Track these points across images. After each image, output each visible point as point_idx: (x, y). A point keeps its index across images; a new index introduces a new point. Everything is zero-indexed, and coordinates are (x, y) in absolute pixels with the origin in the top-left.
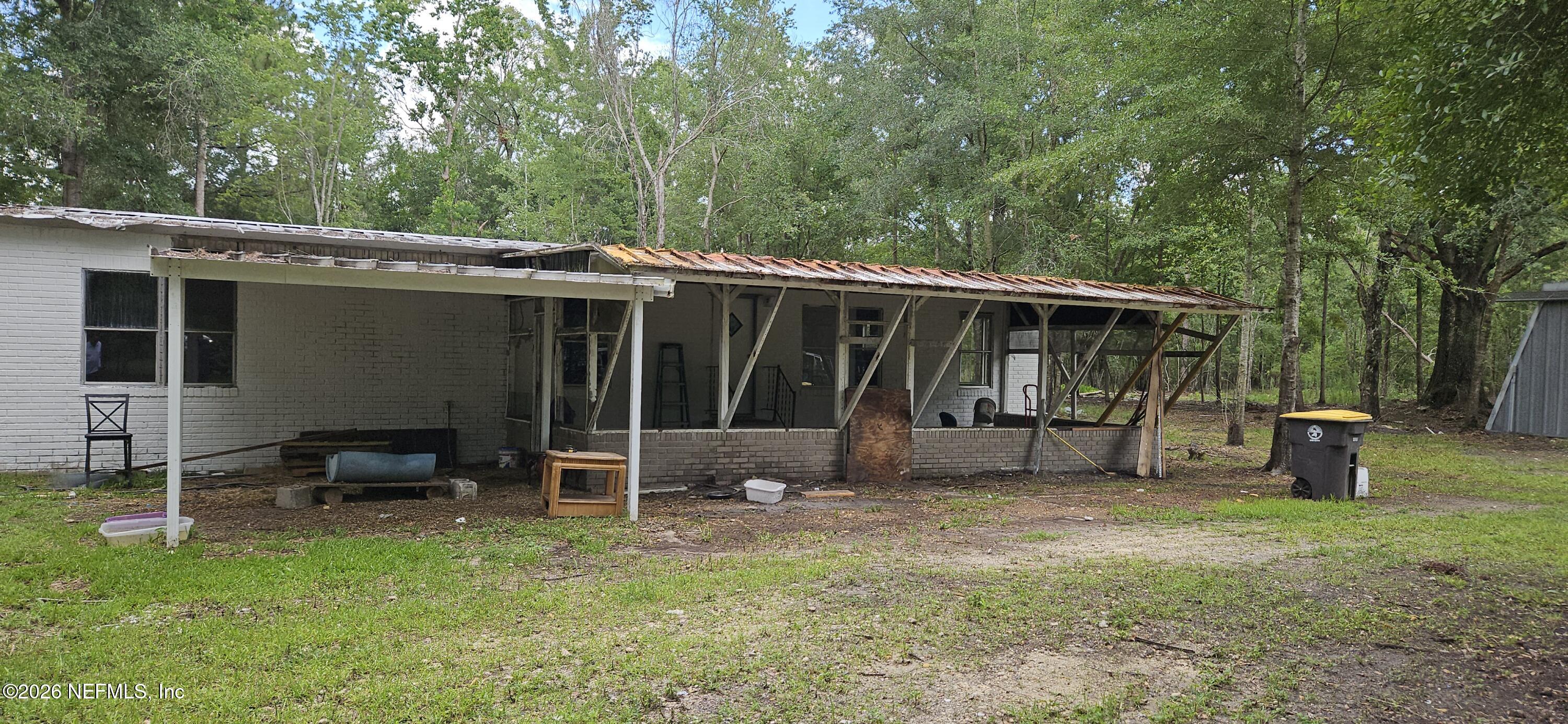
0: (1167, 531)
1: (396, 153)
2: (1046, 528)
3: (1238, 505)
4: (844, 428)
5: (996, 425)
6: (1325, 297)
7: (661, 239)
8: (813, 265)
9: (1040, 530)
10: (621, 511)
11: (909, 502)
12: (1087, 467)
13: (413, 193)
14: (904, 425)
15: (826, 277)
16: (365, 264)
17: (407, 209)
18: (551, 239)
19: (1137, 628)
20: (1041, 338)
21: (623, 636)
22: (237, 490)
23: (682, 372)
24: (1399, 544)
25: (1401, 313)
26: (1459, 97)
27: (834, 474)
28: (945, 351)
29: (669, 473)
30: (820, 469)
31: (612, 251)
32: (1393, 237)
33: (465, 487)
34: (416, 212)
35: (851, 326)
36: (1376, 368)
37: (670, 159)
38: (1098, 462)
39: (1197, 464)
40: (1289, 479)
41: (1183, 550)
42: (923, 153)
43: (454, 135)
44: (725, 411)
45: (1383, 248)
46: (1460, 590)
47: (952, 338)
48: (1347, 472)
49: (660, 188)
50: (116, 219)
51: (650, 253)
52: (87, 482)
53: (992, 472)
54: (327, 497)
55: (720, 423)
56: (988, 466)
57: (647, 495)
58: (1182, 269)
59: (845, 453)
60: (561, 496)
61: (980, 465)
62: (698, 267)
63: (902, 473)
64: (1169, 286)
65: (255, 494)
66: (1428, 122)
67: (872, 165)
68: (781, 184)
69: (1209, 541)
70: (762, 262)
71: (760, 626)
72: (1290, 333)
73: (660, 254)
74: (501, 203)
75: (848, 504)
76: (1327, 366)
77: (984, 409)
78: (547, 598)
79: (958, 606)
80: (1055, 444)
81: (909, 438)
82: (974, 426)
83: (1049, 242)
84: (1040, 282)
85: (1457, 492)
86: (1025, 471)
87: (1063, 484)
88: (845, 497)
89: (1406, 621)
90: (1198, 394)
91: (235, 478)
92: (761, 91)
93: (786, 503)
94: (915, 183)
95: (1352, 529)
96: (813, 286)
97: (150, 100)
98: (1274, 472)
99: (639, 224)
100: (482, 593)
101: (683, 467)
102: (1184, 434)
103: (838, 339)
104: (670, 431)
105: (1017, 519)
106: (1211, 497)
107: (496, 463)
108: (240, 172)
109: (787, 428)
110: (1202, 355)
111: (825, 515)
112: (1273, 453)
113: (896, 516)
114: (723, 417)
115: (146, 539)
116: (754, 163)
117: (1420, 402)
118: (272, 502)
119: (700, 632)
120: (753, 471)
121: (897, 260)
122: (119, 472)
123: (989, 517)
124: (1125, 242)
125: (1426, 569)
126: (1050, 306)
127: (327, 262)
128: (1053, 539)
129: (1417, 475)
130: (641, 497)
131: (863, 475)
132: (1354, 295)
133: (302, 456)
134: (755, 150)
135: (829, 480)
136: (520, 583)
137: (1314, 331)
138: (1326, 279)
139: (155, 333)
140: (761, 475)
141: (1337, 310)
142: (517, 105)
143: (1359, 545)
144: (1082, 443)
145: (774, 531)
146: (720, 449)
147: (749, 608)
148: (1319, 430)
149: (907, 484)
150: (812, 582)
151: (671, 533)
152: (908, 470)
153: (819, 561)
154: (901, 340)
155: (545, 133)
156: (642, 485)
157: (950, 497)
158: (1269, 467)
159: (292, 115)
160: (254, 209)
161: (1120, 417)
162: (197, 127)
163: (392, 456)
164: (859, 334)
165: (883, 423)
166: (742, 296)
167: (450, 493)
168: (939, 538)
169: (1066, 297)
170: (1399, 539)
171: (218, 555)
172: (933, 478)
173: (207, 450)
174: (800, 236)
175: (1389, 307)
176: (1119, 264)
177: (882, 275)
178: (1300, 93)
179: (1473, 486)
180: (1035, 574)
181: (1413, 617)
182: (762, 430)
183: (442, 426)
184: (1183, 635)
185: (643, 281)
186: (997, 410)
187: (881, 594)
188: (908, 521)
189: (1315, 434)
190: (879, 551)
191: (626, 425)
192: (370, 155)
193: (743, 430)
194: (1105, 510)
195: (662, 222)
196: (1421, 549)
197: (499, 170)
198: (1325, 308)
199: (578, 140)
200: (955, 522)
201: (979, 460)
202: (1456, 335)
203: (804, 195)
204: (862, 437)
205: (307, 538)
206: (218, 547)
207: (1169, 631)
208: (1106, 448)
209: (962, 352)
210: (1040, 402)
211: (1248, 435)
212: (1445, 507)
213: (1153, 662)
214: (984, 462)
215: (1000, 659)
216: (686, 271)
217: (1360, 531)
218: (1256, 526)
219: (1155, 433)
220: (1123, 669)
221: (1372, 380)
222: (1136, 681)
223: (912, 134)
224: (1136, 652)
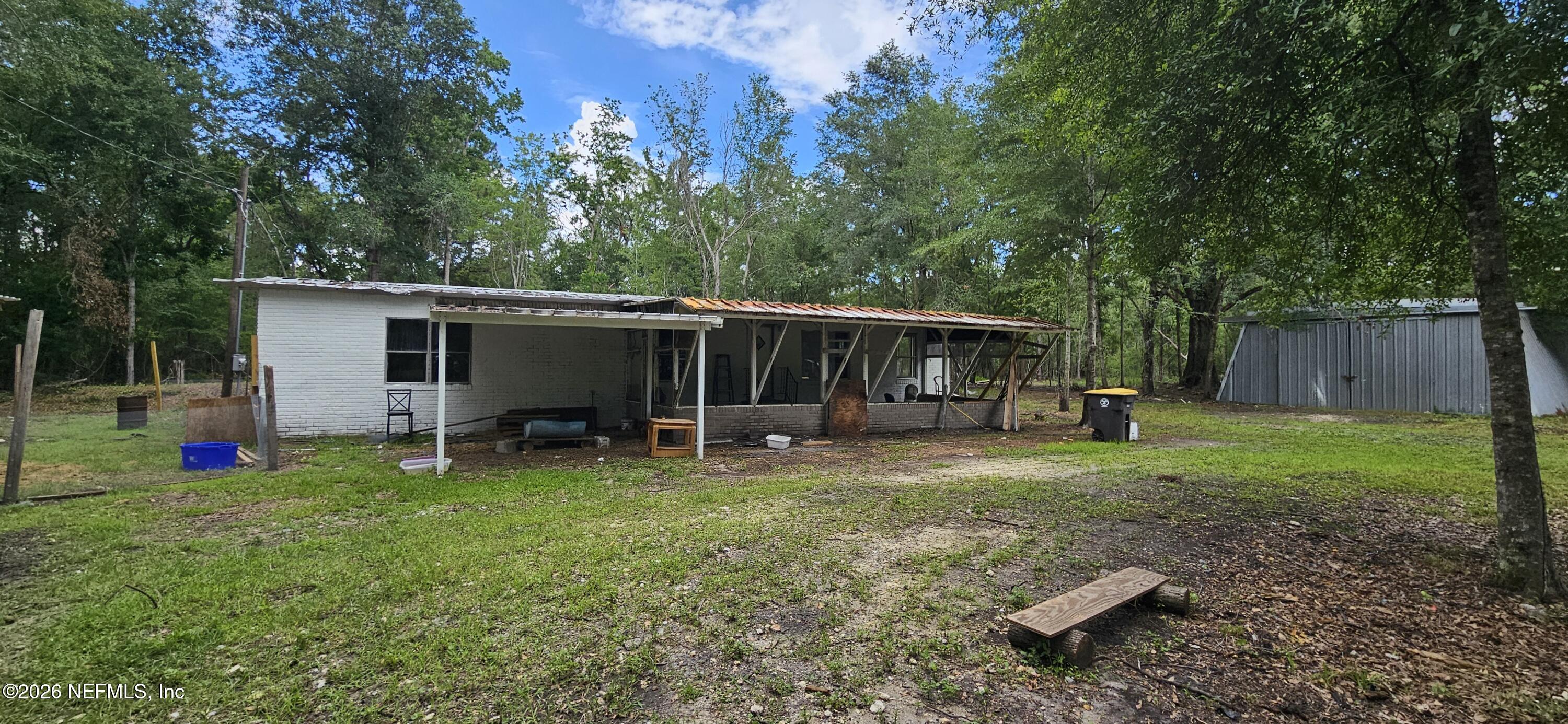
0: (1015, 461)
1: (560, 244)
2: (944, 460)
3: (1060, 445)
4: (826, 403)
5: (918, 401)
6: (1122, 322)
7: (717, 292)
8: (805, 307)
9: (940, 462)
10: (694, 454)
11: (865, 447)
12: (973, 425)
13: (569, 267)
14: (862, 402)
15: (812, 314)
16: (546, 312)
17: (566, 277)
18: (652, 293)
19: (988, 513)
20: (944, 348)
21: (694, 521)
22: (473, 444)
23: (729, 371)
24: (1148, 466)
25: (1168, 330)
27: (821, 431)
28: (886, 357)
29: (722, 432)
30: (812, 428)
31: (686, 301)
32: (1158, 285)
33: (603, 440)
34: (571, 279)
35: (829, 343)
36: (1151, 364)
37: (723, 244)
38: (980, 422)
39: (1040, 423)
40: (1092, 430)
41: (1022, 471)
42: (874, 238)
43: (595, 233)
44: (755, 394)
45: (1151, 292)
46: (1177, 490)
47: (890, 349)
48: (1124, 425)
49: (716, 261)
50: (405, 288)
51: (709, 301)
52: (388, 440)
53: (916, 429)
54: (525, 446)
55: (752, 402)
56: (914, 426)
57: (708, 444)
59: (827, 418)
60: (658, 445)
61: (909, 425)
62: (737, 310)
63: (861, 430)
64: (1021, 316)
65: (482, 446)
67: (844, 245)
68: (789, 257)
69: (1038, 466)
70: (775, 306)
71: (772, 515)
72: (1091, 343)
73: (714, 301)
74: (621, 272)
75: (828, 448)
76: (1125, 363)
77: (911, 391)
78: (651, 501)
79: (887, 503)
80: (953, 411)
81: (866, 410)
82: (905, 401)
83: (952, 290)
84: (942, 315)
85: (1191, 436)
86: (936, 428)
87: (958, 435)
88: (826, 445)
89: (1142, 507)
90: (1039, 381)
91: (470, 437)
92: (777, 202)
93: (791, 449)
94: (871, 255)
95: (1123, 458)
96: (805, 319)
97: (420, 218)
98: (1084, 426)
99: (704, 283)
100: (615, 498)
101: (730, 428)
102: (1032, 405)
103: (821, 351)
104: (722, 406)
105: (928, 455)
106: (1045, 441)
107: (620, 427)
108: (469, 257)
109: (791, 404)
110: (1039, 358)
111: (814, 455)
112: (1084, 414)
113: (856, 455)
114: (754, 398)
115: (426, 471)
116: (773, 245)
117: (1181, 384)
118: (494, 450)
119: (738, 519)
120: (772, 430)
121: (860, 305)
122: (406, 434)
123: (912, 454)
124: (998, 289)
125: (1160, 479)
126: (948, 329)
127: (526, 311)
128: (948, 467)
129: (1169, 427)
130: (704, 445)
131: (838, 432)
132: (1138, 320)
133: (509, 424)
134: (774, 237)
135: (818, 435)
136: (636, 493)
137: (1116, 342)
138: (1122, 310)
139: (425, 354)
140: (777, 433)
141: (1130, 329)
142: (631, 213)
143: (1125, 467)
144: (970, 411)
145: (782, 464)
146: (752, 417)
147: (766, 505)
148: (1107, 401)
149: (864, 436)
150: (804, 491)
151: (723, 466)
152: (865, 428)
153: (808, 480)
154: (859, 351)
155: (648, 229)
156: (705, 439)
157: (890, 444)
158: (1081, 424)
159: (499, 223)
160: (477, 279)
161: (993, 395)
162: (446, 232)
163: (561, 423)
164: (837, 347)
165: (849, 400)
166: (763, 326)
167: (594, 444)
168: (880, 467)
169: (956, 324)
170: (1149, 463)
171: (466, 479)
172: (881, 433)
173: (455, 421)
174: (802, 288)
175: (1160, 326)
177: (846, 312)
178: (1092, 202)
179: (1201, 432)
180: (934, 486)
181: (1146, 505)
182: (777, 406)
183: (587, 406)
184: (1013, 517)
185: (706, 318)
186: (920, 392)
187: (843, 497)
188: (863, 458)
189: (1105, 403)
190: (844, 474)
191: (696, 404)
192: (544, 245)
193: (765, 406)
194: (981, 450)
195: (718, 281)
196: (1160, 468)
197: (621, 253)
198: (1122, 328)
199: (667, 233)
200: (891, 457)
201: (908, 422)
202: (1199, 343)
203: (804, 263)
204: (837, 409)
205: (515, 469)
206: (466, 474)
207: (1006, 514)
208: (984, 414)
209: (899, 357)
210: (944, 387)
211: (1072, 405)
212: (1181, 445)
213: (994, 531)
214: (911, 423)
215: (907, 531)
216: (731, 312)
217: (1128, 459)
218: (1067, 457)
219: (1013, 405)
220: (977, 535)
221: (1149, 371)
222: (982, 541)
223: (868, 226)
224: (985, 526)
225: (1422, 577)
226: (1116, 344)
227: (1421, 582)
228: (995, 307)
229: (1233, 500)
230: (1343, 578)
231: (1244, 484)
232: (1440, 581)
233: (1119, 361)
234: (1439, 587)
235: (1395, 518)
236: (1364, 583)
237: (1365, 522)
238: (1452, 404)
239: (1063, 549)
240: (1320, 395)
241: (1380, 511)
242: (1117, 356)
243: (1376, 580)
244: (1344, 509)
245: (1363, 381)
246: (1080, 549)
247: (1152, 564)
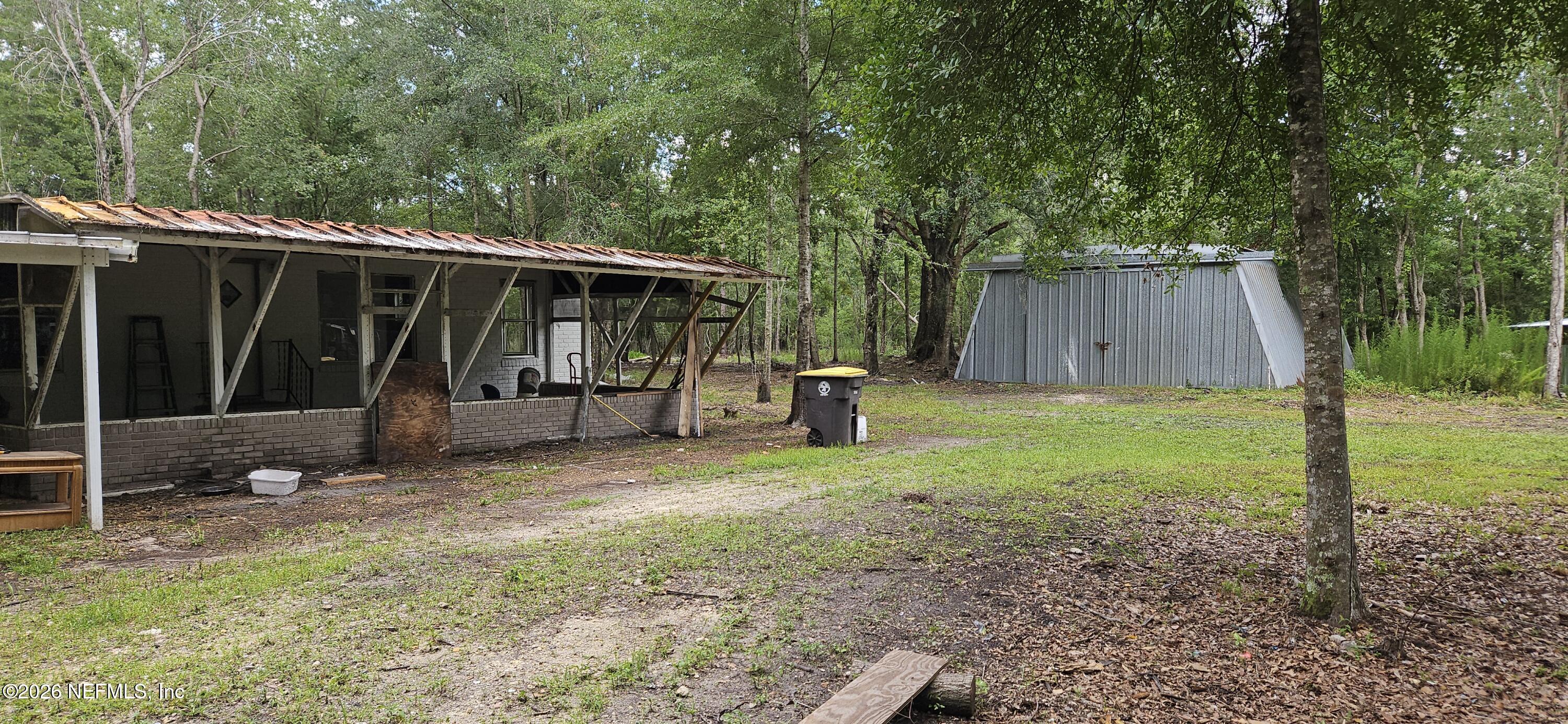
0: (702, 486)
2: (590, 494)
3: (764, 457)
4: (372, 406)
5: (541, 395)
6: (835, 269)
7: (131, 192)
8: (323, 227)
9: (582, 497)
10: (78, 520)
11: (449, 480)
12: (632, 431)
14: (441, 400)
15: (339, 240)
19: (669, 581)
20: (583, 306)
23: (162, 349)
24: (887, 481)
25: (892, 280)
26: (914, 95)
27: (362, 456)
28: (483, 321)
29: (148, 470)
30: (345, 452)
31: (51, 206)
32: (885, 215)
35: (374, 295)
36: (875, 329)
37: (137, 97)
38: (643, 425)
39: (730, 421)
40: (806, 430)
41: (715, 503)
42: (454, 111)
44: (220, 393)
45: (877, 226)
46: (929, 515)
47: (490, 307)
48: (850, 421)
49: (126, 129)
51: (104, 208)
53: (538, 443)
55: (215, 409)
56: (534, 437)
57: (118, 497)
58: (715, 239)
59: (374, 433)
61: (525, 436)
62: (171, 227)
63: (441, 450)
64: (702, 255)
66: (892, 115)
67: (397, 119)
68: (287, 133)
69: (737, 492)
70: (258, 222)
71: (262, 635)
72: (804, 299)
73: (118, 209)
75: (378, 488)
76: (839, 328)
77: (528, 379)
79: (495, 584)
80: (600, 410)
81: (448, 414)
82: (518, 397)
83: (591, 210)
84: (579, 250)
85: (932, 432)
86: (572, 439)
87: (609, 449)
88: (374, 481)
89: (888, 546)
90: (735, 356)
93: (303, 494)
94: (449, 142)
95: (852, 471)
96: (324, 250)
98: (795, 425)
99: (100, 174)
101: (167, 462)
102: (721, 394)
103: (359, 310)
104: (147, 420)
105: (562, 488)
106: (742, 451)
109: (301, 409)
110: (731, 321)
111: (350, 502)
112: (794, 407)
113: (434, 496)
114: (218, 401)
116: (252, 108)
117: (909, 357)
119: (183, 652)
120: (261, 460)
121: (432, 228)
123: (532, 489)
124: (663, 212)
125: (905, 499)
126: (590, 274)
128: (596, 505)
129: (903, 420)
130: (105, 500)
131: (397, 456)
132: (859, 265)
134: (255, 93)
135: (356, 464)
137: (827, 297)
138: (836, 251)
140: (271, 464)
141: (845, 278)
143: (857, 484)
144: (626, 408)
145: (284, 525)
146: (215, 438)
147: (250, 616)
148: (828, 386)
149: (447, 461)
150: (330, 578)
151: (150, 540)
152: (448, 447)
153: (339, 553)
154: (433, 311)
156: (106, 486)
157: (493, 471)
158: (790, 421)
161: (662, 380)
164: (391, 304)
165: (417, 398)
166: (233, 261)
168: (479, 515)
169: (604, 265)
170: (887, 475)
172: (476, 453)
174: (315, 195)
175: (885, 275)
176: (661, 234)
177: (407, 239)
178: (805, 80)
179: (944, 426)
180: (576, 541)
181: (894, 542)
182: (270, 414)
184: (710, 583)
185: (95, 242)
186: (543, 379)
187: (410, 581)
188: (446, 501)
189: (824, 389)
190: (411, 534)
191: (80, 418)
193: (245, 415)
194: (648, 471)
195: (130, 171)
196: (903, 483)
198: (836, 276)
200: (497, 497)
201: (524, 431)
202: (933, 300)
203: (317, 147)
204: (394, 415)
207: (696, 580)
208: (650, 411)
209: (504, 321)
210: (585, 370)
211: (774, 393)
212: (923, 445)
213: (682, 612)
214: (530, 433)
215: (536, 631)
216: (156, 230)
217: (859, 473)
218: (777, 475)
219: (694, 396)
220: (654, 622)
221: (872, 339)
222: (664, 632)
223: (441, 88)
224: (667, 604)
225: (1227, 612)
226: (828, 298)
227: (1227, 619)
228: (658, 240)
229: (1001, 524)
230: (1146, 626)
231: (1009, 498)
232: (1247, 616)
233: (831, 324)
234: (1248, 624)
235: (1180, 531)
236: (1170, 631)
237: (1151, 540)
238: (1204, 377)
239: (791, 630)
240: (1072, 369)
241: (1163, 523)
242: (828, 319)
243: (1182, 624)
244: (1127, 523)
245: (1117, 349)
246: (814, 627)
247: (916, 638)
